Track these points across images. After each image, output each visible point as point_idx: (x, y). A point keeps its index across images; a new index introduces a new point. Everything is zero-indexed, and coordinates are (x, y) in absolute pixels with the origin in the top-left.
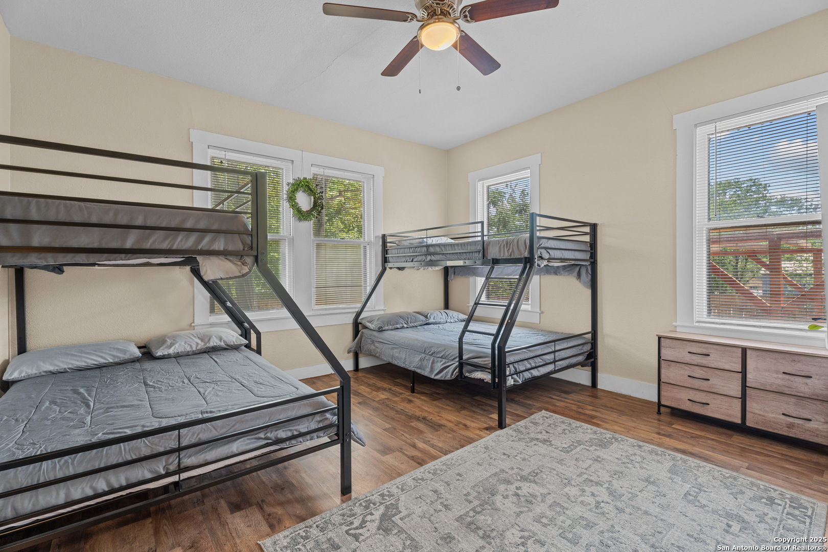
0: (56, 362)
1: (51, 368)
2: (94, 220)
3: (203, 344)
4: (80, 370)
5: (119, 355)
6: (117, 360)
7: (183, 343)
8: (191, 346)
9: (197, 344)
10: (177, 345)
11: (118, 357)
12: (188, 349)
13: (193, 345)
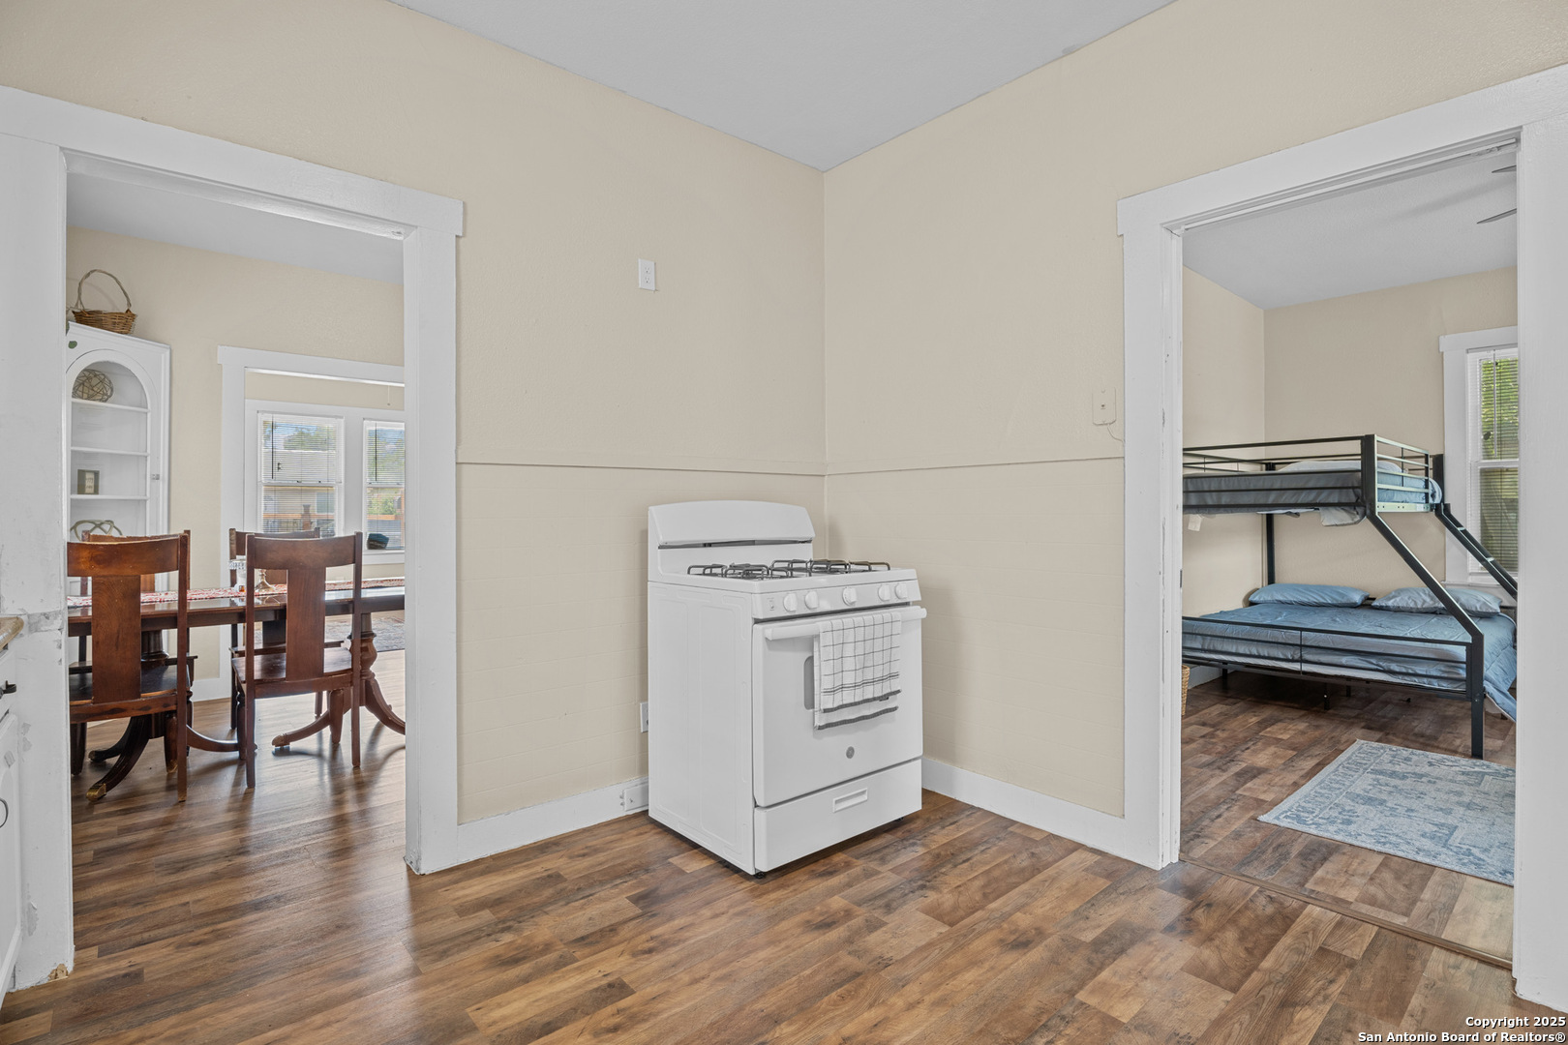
0: (1285, 594)
1: (1281, 598)
2: (1252, 487)
3: (1431, 602)
4: (1303, 604)
5: (1337, 598)
6: (1335, 602)
7: (1406, 598)
8: (1416, 603)
9: (1424, 601)
10: (1398, 599)
11: (1336, 600)
12: (1412, 605)
13: (1418, 602)
